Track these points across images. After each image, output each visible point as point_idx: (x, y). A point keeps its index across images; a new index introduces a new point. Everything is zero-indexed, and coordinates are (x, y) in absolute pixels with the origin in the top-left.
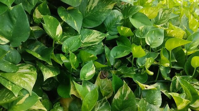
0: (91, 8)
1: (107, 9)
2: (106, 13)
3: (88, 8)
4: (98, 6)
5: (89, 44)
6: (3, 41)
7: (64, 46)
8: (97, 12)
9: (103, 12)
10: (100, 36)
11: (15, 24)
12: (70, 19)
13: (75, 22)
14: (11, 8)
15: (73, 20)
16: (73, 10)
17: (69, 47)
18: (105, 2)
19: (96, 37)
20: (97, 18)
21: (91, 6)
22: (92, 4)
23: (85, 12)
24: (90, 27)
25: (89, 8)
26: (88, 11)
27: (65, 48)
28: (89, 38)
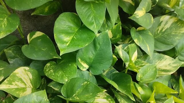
0: (162, 29)
1: (181, 32)
2: (179, 36)
3: (158, 29)
4: (171, 28)
5: (160, 71)
6: (85, 67)
7: (139, 75)
8: (169, 34)
9: (176, 36)
10: (173, 64)
11: (98, 50)
12: (143, 42)
13: (148, 46)
14: (98, 35)
15: (145, 43)
16: (143, 30)
17: (143, 76)
18: (180, 24)
19: (169, 63)
20: (168, 42)
21: (163, 27)
22: (165, 25)
23: (155, 33)
24: (159, 50)
25: (160, 29)
26: (158, 32)
27: (139, 76)
28: (160, 64)
